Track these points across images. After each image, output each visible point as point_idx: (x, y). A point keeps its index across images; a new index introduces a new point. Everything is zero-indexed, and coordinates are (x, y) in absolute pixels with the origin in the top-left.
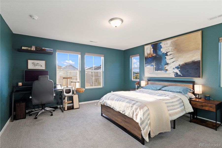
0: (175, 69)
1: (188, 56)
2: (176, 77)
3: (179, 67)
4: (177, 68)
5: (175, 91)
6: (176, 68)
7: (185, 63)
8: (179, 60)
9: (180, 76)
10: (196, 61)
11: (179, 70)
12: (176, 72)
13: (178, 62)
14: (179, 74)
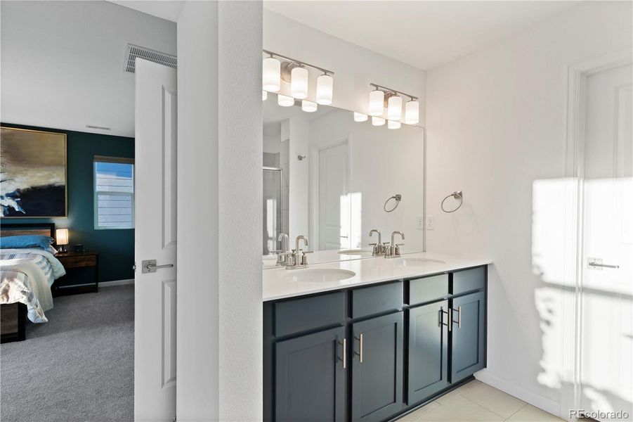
0: (5, 198)
1: (39, 174)
2: (7, 216)
3: (17, 194)
4: (12, 196)
5: (22, 244)
6: (8, 195)
7: (32, 188)
8: (16, 179)
9: (19, 213)
10: (56, 185)
11: (17, 202)
12: (9, 206)
13: (13, 183)
14: (17, 210)
